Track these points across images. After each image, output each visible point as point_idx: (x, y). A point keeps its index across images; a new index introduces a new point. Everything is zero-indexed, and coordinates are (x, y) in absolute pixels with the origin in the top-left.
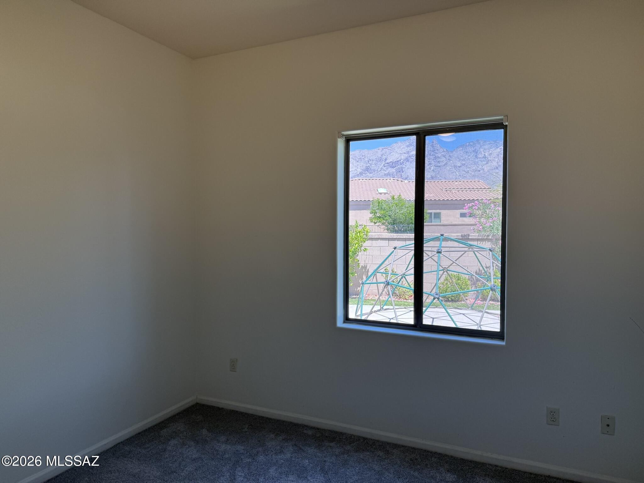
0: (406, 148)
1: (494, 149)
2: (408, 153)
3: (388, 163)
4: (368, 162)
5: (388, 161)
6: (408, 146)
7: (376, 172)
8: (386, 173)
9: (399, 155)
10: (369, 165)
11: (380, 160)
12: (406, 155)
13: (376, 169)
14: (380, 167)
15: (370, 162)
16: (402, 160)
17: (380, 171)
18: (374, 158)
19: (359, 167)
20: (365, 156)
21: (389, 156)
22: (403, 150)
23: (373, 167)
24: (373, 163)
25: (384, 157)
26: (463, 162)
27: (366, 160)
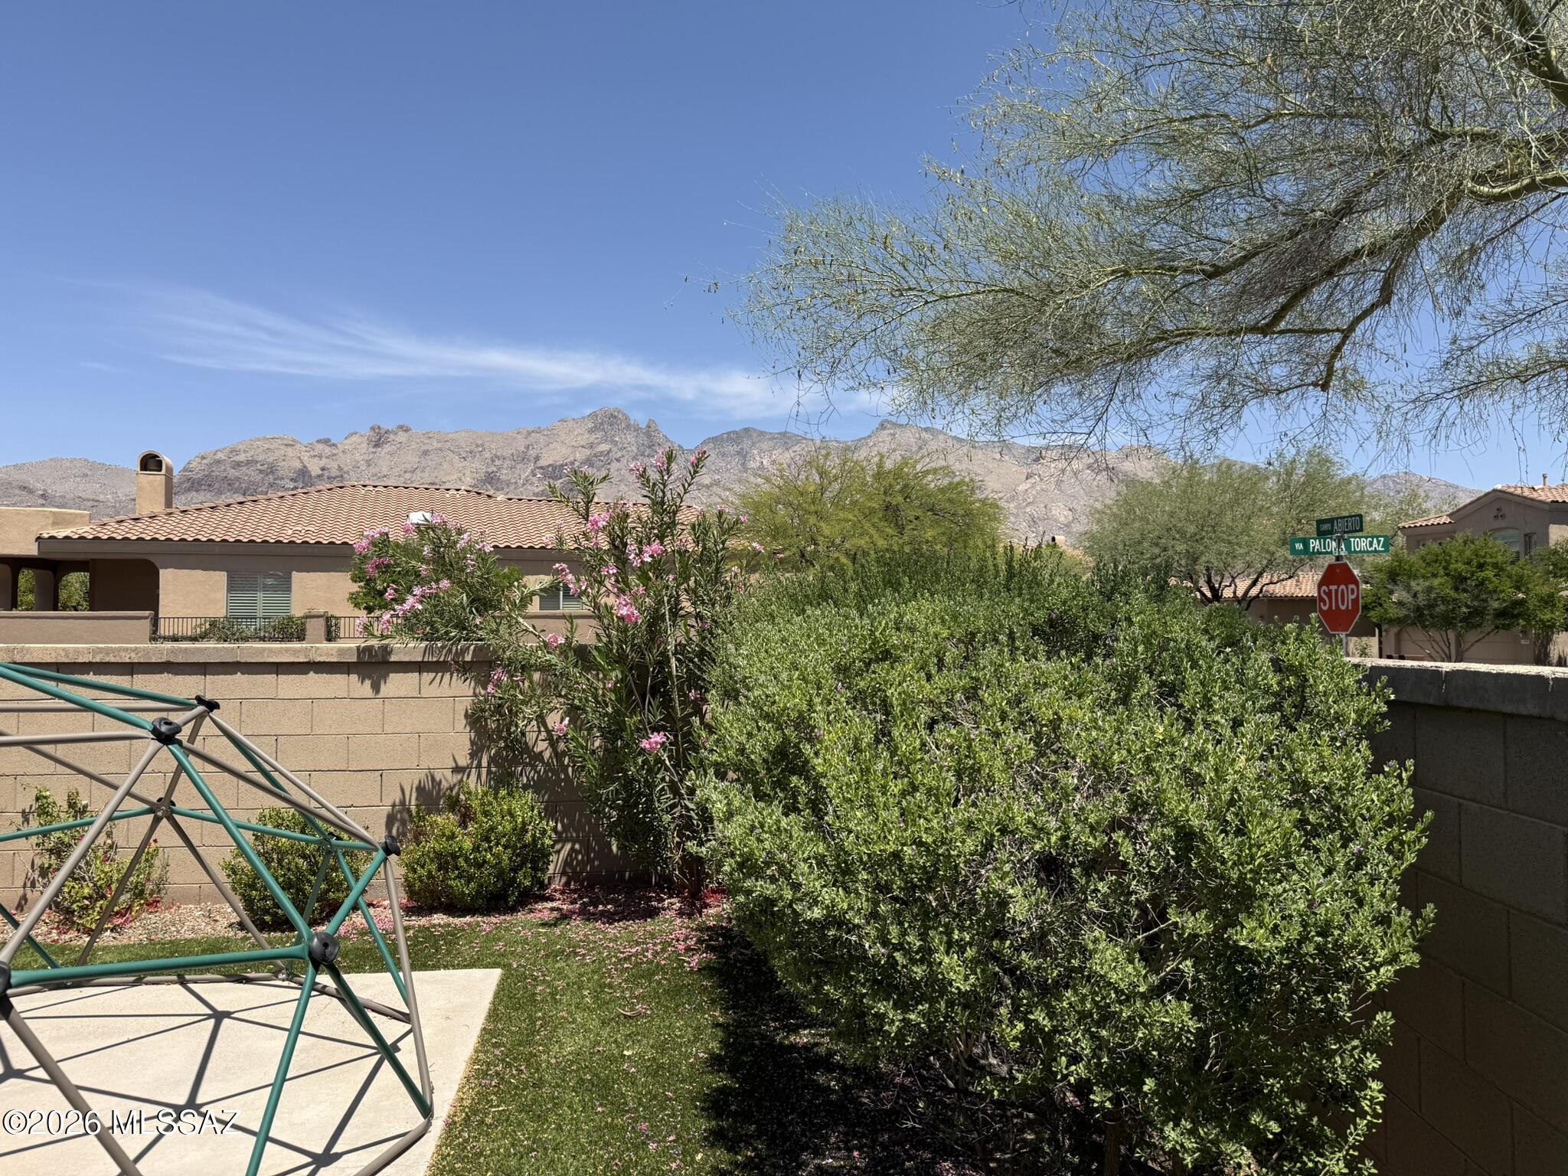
0: (587, 435)
1: (780, 450)
2: (591, 446)
3: (542, 468)
4: (493, 461)
5: (542, 463)
6: (591, 431)
7: (512, 487)
8: (537, 490)
9: (570, 450)
10: (494, 469)
11: (523, 458)
12: (588, 452)
13: (513, 481)
14: (523, 477)
15: (497, 463)
16: (577, 464)
17: (524, 485)
18: (507, 452)
19: (468, 473)
20: (482, 445)
21: (543, 451)
22: (579, 438)
23: (504, 474)
24: (505, 466)
25: (532, 453)
26: (717, 477)
27: (487, 455)
